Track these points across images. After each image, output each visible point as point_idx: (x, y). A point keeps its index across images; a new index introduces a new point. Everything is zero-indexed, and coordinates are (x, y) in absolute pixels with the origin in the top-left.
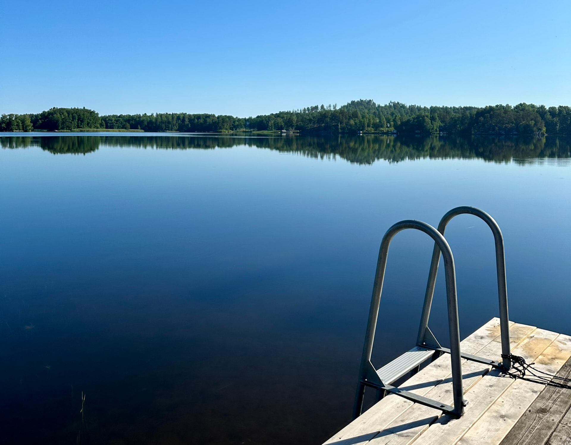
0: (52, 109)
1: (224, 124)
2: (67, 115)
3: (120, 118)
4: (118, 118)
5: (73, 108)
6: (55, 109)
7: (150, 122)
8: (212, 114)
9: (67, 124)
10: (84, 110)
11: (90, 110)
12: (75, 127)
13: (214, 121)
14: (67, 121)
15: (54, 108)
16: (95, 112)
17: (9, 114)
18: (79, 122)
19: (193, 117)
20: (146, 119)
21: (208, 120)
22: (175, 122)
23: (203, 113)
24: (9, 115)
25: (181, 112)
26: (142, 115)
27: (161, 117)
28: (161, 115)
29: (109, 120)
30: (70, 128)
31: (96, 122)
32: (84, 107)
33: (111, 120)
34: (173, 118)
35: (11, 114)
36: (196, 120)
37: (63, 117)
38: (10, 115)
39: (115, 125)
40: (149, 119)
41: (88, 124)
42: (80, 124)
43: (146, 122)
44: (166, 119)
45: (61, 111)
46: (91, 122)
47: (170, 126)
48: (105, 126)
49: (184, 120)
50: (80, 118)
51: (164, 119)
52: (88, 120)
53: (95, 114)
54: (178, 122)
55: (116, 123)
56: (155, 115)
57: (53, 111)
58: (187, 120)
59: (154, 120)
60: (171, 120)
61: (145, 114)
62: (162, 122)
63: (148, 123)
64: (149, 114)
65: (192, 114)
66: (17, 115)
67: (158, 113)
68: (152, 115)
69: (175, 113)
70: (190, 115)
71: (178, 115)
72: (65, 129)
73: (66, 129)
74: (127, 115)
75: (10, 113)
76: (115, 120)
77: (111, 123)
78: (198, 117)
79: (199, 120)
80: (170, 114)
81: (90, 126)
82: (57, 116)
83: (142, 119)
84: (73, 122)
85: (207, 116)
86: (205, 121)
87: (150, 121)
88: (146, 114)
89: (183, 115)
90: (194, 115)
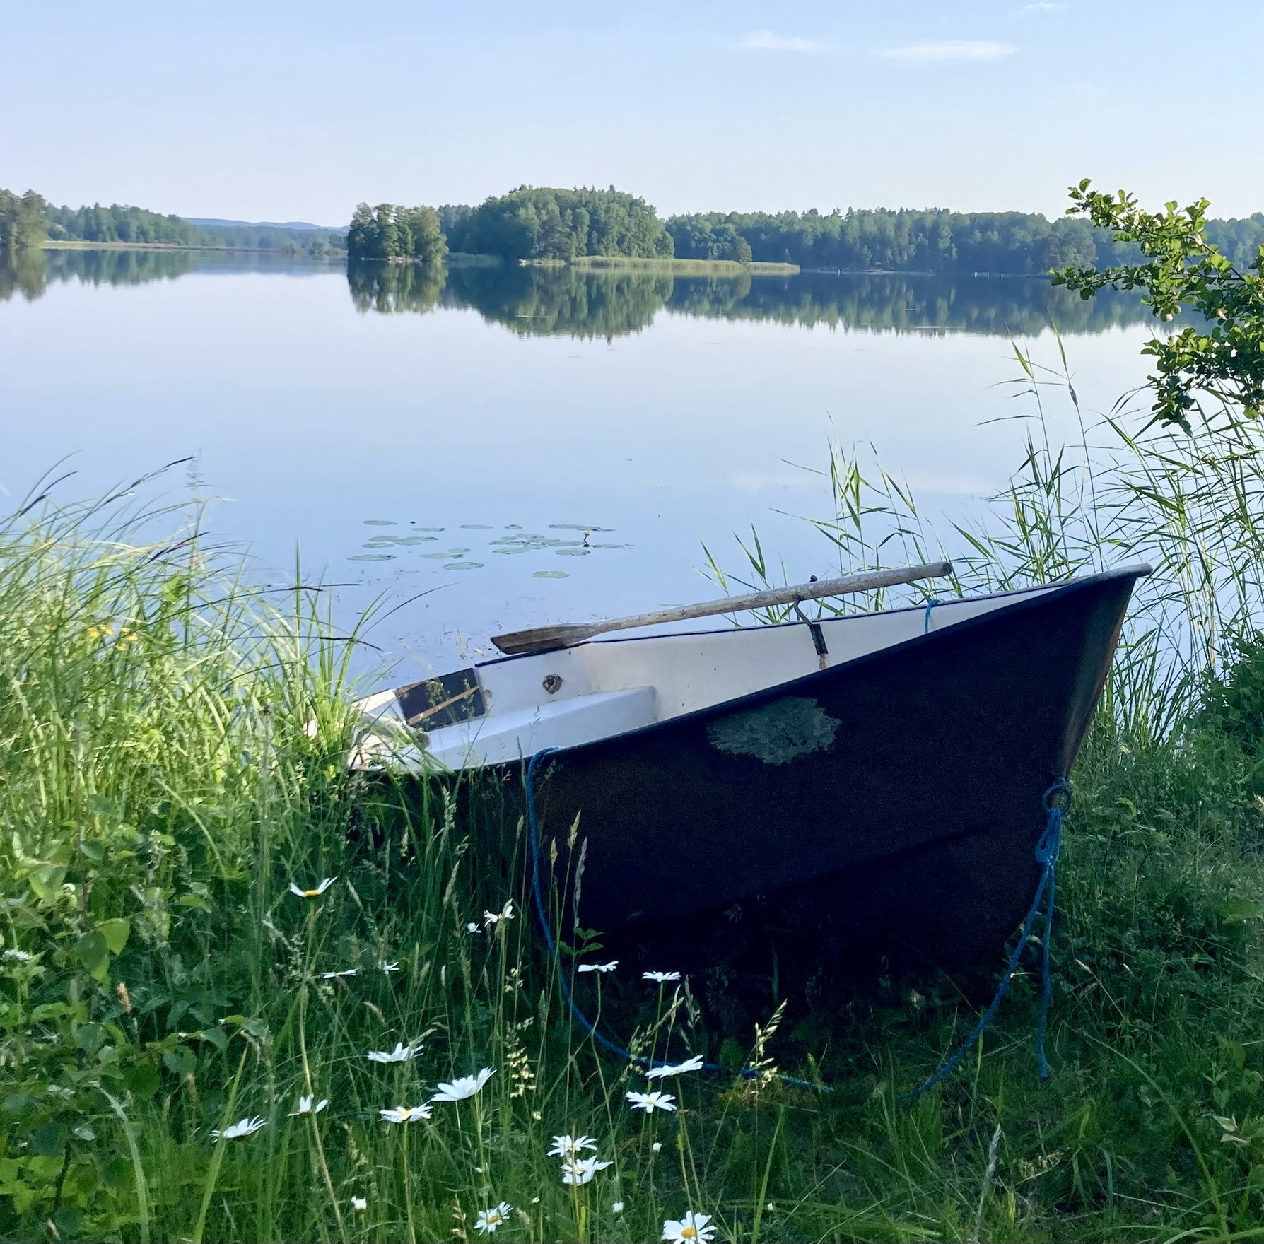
0: (515, 190)
1: (1065, 249)
2: (557, 209)
3: (729, 225)
4: (723, 226)
5: (578, 188)
6: (525, 192)
7: (823, 240)
8: (1033, 214)
9: (556, 238)
10: (613, 197)
11: (630, 196)
12: (581, 249)
13: (1038, 238)
14: (559, 232)
15: (522, 188)
16: (644, 202)
17: (378, 204)
18: (595, 235)
19: (968, 222)
20: (810, 230)
21: (1020, 234)
22: (904, 240)
23: (1003, 210)
24: (377, 208)
25: (931, 207)
26: (800, 216)
27: (861, 222)
28: (864, 214)
29: (694, 227)
30: (566, 254)
31: (644, 235)
32: (612, 187)
33: (701, 231)
34: (898, 227)
35: (383, 205)
36: (978, 234)
37: (545, 218)
38: (381, 208)
39: (712, 248)
40: (820, 230)
41: (620, 242)
42: (595, 241)
43: (810, 237)
44: (875, 229)
45: (540, 198)
46: (629, 235)
47: (889, 252)
48: (673, 250)
49: (934, 233)
50: (598, 221)
51: (871, 228)
52: (622, 230)
53: (644, 209)
54: (914, 239)
55: (716, 241)
56: (843, 214)
57: (518, 195)
58: (946, 232)
59: (836, 233)
60: (892, 234)
61: (814, 211)
62: (864, 239)
63: (816, 241)
64: (824, 212)
65: (965, 211)
66: (402, 207)
67: (855, 210)
68: (836, 213)
69: (909, 209)
70: (957, 216)
71: (917, 217)
72: (551, 255)
73: (554, 258)
74: (754, 214)
75: (381, 203)
76: (713, 231)
77: (699, 241)
78: (985, 222)
79: (989, 233)
80: (891, 214)
81: (628, 247)
82: (527, 214)
83: (797, 227)
84: (574, 234)
85: (1016, 220)
86: (1007, 237)
87: (823, 234)
88: (816, 213)
89: (935, 217)
90: (973, 217)
